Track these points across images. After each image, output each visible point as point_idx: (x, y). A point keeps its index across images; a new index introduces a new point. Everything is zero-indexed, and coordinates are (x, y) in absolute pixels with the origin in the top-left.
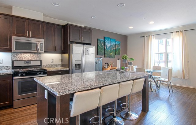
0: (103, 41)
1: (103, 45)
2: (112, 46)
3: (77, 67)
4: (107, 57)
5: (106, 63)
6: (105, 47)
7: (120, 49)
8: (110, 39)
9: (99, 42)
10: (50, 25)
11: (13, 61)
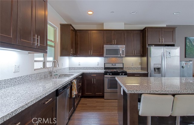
3: (156, 71)
9: (187, 41)
10: (130, 32)
11: (105, 64)
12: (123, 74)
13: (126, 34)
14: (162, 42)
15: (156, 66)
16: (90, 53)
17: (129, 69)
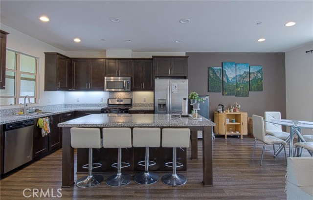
0: (220, 69)
1: (218, 75)
2: (240, 75)
3: (162, 107)
4: (228, 95)
5: (219, 105)
6: (225, 79)
7: (261, 79)
8: (234, 65)
9: (211, 71)
10: (137, 61)
11: (108, 99)
12: (123, 112)
13: (133, 64)
14: (171, 73)
15: (161, 102)
16: (88, 87)
17: (140, 106)
